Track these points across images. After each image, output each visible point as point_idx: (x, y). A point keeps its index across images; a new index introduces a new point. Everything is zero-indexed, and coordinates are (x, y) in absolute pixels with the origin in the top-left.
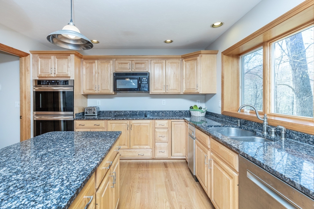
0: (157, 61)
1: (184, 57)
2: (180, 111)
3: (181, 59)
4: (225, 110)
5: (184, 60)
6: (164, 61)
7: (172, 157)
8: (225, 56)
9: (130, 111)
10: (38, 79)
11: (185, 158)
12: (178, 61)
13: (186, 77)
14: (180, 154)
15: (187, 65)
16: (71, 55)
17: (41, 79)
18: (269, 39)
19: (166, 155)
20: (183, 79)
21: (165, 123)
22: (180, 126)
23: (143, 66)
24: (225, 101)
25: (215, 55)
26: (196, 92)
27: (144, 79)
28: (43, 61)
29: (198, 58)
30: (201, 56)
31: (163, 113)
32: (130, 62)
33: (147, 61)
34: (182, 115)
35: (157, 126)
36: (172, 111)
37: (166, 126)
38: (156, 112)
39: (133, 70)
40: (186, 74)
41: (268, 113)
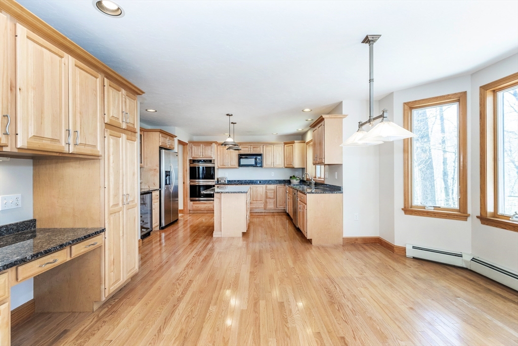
0: (268, 146)
1: (285, 143)
3: (283, 144)
5: (285, 145)
6: (272, 146)
7: (277, 209)
8: (307, 146)
11: (285, 209)
12: (281, 146)
14: (281, 207)
15: (287, 148)
17: (193, 159)
19: (273, 207)
22: (282, 188)
23: (258, 149)
24: (307, 172)
26: (292, 167)
28: (195, 148)
31: (272, 181)
32: (250, 146)
33: (261, 146)
35: (268, 188)
37: (273, 188)
38: (267, 181)
39: (252, 152)
40: (286, 155)
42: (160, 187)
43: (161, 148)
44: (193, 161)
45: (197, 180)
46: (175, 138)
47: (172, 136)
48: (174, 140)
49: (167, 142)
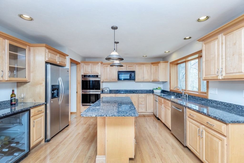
0: (139, 65)
1: (152, 64)
2: (150, 90)
3: (150, 64)
4: (171, 89)
5: (152, 65)
6: (142, 65)
7: (147, 112)
8: (171, 65)
9: (125, 90)
10: (83, 74)
11: (153, 112)
12: (149, 65)
13: (153, 73)
14: (150, 110)
15: (153, 67)
16: (99, 63)
17: (85, 74)
18: (187, 60)
19: (144, 110)
20: (152, 74)
21: (143, 95)
22: (150, 97)
23: (132, 68)
24: (171, 85)
25: (167, 63)
26: (158, 80)
27: (133, 74)
28: (86, 66)
29: (159, 64)
30: (161, 64)
31: (141, 91)
32: (126, 66)
33: (134, 65)
34: (151, 92)
35: (140, 97)
36: (146, 90)
37: (144, 97)
38: (138, 90)
39: (127, 70)
40: (153, 72)
41: (187, 90)
42: (46, 101)
43: (47, 63)
44: (84, 76)
45: (88, 90)
46: (67, 57)
47: (64, 55)
48: (66, 58)
49: (57, 59)
